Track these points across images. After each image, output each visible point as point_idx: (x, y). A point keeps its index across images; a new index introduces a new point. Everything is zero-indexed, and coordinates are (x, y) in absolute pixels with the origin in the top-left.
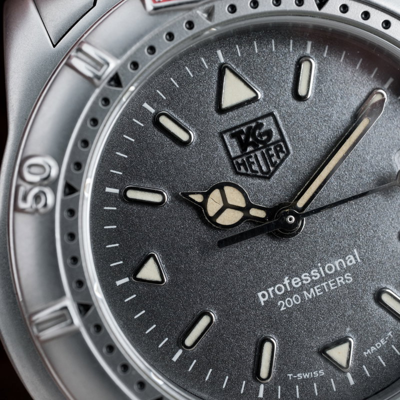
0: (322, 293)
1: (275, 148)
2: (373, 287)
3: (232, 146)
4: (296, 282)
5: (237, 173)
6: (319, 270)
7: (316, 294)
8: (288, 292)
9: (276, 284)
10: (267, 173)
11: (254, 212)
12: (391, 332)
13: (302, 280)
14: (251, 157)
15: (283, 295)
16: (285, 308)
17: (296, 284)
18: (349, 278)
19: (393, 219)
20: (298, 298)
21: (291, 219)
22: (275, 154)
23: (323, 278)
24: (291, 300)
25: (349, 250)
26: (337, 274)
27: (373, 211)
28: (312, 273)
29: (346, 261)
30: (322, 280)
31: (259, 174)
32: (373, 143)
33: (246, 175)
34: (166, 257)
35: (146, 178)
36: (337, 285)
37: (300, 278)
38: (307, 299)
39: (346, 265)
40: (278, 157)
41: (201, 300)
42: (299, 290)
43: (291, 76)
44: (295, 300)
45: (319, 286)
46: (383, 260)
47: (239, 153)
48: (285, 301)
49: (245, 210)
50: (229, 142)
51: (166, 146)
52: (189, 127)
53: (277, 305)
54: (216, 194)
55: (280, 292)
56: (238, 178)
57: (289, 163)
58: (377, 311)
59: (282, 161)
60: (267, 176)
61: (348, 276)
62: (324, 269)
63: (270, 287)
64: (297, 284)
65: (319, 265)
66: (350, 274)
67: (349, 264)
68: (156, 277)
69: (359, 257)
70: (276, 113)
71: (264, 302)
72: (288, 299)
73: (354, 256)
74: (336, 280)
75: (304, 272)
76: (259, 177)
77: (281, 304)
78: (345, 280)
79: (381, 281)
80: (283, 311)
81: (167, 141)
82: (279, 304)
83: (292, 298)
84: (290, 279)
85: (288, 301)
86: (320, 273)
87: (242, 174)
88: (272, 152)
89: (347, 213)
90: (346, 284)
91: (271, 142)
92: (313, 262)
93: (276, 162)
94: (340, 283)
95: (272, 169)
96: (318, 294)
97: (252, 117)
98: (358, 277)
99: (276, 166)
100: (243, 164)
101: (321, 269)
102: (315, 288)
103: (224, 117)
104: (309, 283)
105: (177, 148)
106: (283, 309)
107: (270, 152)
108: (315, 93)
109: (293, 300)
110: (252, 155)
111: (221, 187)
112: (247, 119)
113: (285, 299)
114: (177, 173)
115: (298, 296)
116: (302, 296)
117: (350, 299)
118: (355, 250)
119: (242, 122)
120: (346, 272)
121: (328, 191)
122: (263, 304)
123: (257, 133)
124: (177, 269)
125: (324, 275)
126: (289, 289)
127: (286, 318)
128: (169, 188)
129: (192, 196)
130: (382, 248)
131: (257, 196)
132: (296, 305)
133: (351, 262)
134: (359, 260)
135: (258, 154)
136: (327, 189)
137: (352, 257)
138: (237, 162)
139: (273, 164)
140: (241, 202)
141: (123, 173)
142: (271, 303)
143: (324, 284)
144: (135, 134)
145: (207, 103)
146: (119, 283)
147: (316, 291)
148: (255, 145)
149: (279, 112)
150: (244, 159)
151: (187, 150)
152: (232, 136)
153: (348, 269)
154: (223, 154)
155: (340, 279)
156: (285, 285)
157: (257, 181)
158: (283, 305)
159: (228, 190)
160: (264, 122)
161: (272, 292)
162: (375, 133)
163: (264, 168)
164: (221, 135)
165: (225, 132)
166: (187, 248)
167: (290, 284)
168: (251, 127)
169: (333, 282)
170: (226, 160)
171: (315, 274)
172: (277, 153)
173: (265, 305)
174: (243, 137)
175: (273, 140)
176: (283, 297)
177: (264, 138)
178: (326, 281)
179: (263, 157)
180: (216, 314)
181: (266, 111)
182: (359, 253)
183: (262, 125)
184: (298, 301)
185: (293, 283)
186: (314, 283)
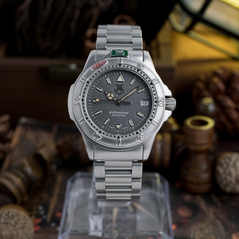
4: (116, 113)
5: (115, 92)
9: (113, 111)
11: (114, 99)
12: (128, 127)
21: (119, 102)
25: (127, 111)
26: (123, 114)
30: (121, 114)
33: (116, 93)
35: (100, 86)
38: (117, 116)
43: (130, 81)
44: (115, 115)
46: (132, 115)
54: (110, 93)
56: (114, 93)
57: (124, 94)
58: (127, 123)
60: (119, 94)
65: (121, 112)
70: (125, 85)
75: (118, 112)
78: (124, 116)
79: (130, 118)
81: (106, 82)
97: (121, 84)
98: (127, 116)
103: (117, 82)
105: (107, 84)
107: (121, 91)
111: (111, 93)
114: (105, 88)
117: (124, 119)
119: (119, 84)
127: (112, 117)
128: (103, 89)
129: (106, 92)
130: (133, 113)
131: (116, 97)
134: (128, 114)
135: (119, 90)
139: (121, 93)
140: (113, 97)
141: (97, 84)
142: (111, 114)
144: (102, 79)
145: (115, 79)
146: (89, 100)
147: (119, 115)
150: (117, 90)
151: (109, 85)
152: (117, 86)
153: (126, 114)
154: (114, 88)
157: (117, 94)
158: (113, 115)
159: (112, 94)
168: (120, 86)
172: (123, 91)
175: (123, 89)
176: (113, 114)
180: (102, 112)
182: (129, 112)
183: (122, 86)
186: (119, 114)
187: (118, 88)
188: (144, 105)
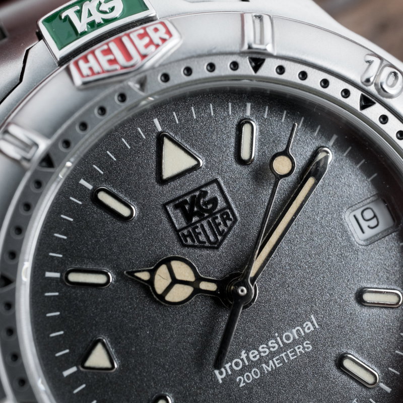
0: (281, 364)
1: (222, 216)
2: (333, 353)
3: (176, 217)
4: (254, 355)
5: (184, 246)
6: (276, 340)
7: (275, 366)
8: (246, 366)
9: (233, 360)
10: (215, 243)
11: (204, 286)
12: (356, 399)
13: (259, 353)
14: (197, 227)
15: (241, 370)
16: (245, 384)
17: (253, 357)
18: (308, 346)
19: (348, 281)
20: (257, 372)
21: (242, 291)
22: (222, 223)
23: (281, 348)
24: (249, 374)
25: (306, 317)
26: (296, 342)
27: (328, 274)
28: (270, 344)
29: (303, 328)
30: (280, 351)
31: (207, 244)
32: (321, 202)
33: (194, 247)
34: (115, 341)
35: (88, 258)
36: (296, 354)
37: (258, 351)
38: (266, 372)
39: (304, 332)
40: (225, 225)
41: (155, 383)
42: (258, 364)
43: (233, 140)
44: (253, 375)
45: (278, 357)
46: (341, 324)
47: (184, 224)
48: (243, 377)
49: (194, 285)
50: (173, 214)
51: (108, 223)
52: (129, 201)
53: (236, 381)
54: (163, 269)
55: (238, 367)
56: (185, 250)
57: (237, 231)
58: (340, 378)
59: (230, 229)
60: (215, 246)
61: (307, 344)
62: (281, 339)
63: (227, 363)
64: (255, 357)
65: (276, 334)
66: (309, 342)
67: (307, 331)
68: (106, 364)
69: (317, 322)
70: (220, 180)
71: (222, 379)
72: (246, 374)
73: (312, 322)
74: (295, 349)
75: (262, 344)
76: (207, 248)
77: (240, 380)
78: (304, 348)
79: (341, 346)
80: (242, 387)
81: (107, 217)
82: (238, 380)
83: (250, 372)
84: (247, 352)
85: (247, 376)
86: (278, 343)
87: (189, 246)
88: (219, 220)
89: (301, 277)
90: (305, 352)
91: (217, 210)
92: (270, 332)
93: (224, 230)
94: (299, 352)
95: (219, 238)
96: (278, 366)
97: (195, 186)
98: (317, 344)
99: (224, 235)
100: (190, 235)
101: (278, 339)
102: (274, 359)
103: (166, 188)
104: (268, 355)
105: (119, 224)
106: (242, 385)
107: (217, 221)
108: (258, 155)
109: (252, 375)
110: (198, 225)
112: (190, 188)
113: (244, 375)
114: (120, 251)
115: (257, 370)
116: (261, 369)
117: (311, 368)
118: (312, 316)
119: (185, 192)
120: (304, 340)
121: (280, 257)
122: (221, 381)
123: (201, 201)
124: (127, 352)
125: (282, 345)
126: (247, 364)
127: (246, 394)
128: (114, 267)
129: (138, 275)
130: (340, 311)
131: (207, 268)
132: (256, 379)
133: (309, 329)
134: (317, 327)
135: (205, 223)
136: (278, 254)
137: (309, 323)
138: (183, 234)
139: (221, 233)
140: (190, 277)
141: (64, 255)
142: (230, 380)
143: (283, 355)
144: (73, 213)
145: (147, 175)
146: (66, 373)
147: (275, 363)
148: (200, 214)
149: (223, 178)
150: (191, 230)
151: (129, 225)
152: (176, 207)
153: (307, 337)
154: (168, 226)
155: (299, 348)
156: (242, 360)
157: (205, 252)
158: (242, 381)
159: (175, 264)
160: (208, 189)
161: (230, 368)
162: (323, 192)
163: (212, 238)
164: (164, 206)
165: (168, 203)
166: (137, 329)
167: (248, 357)
168: (195, 196)
169: (293, 352)
170: (171, 233)
171: (273, 345)
172: (224, 220)
173: (223, 383)
174: (187, 207)
175: (219, 207)
176: (241, 372)
177: (210, 206)
178: (285, 351)
179: (209, 227)
180: (172, 396)
181: (210, 178)
182: (317, 319)
183: (206, 193)
184: (257, 376)
185: (251, 356)
186: (272, 355)
187: (188, 216)
188: (369, 233)
